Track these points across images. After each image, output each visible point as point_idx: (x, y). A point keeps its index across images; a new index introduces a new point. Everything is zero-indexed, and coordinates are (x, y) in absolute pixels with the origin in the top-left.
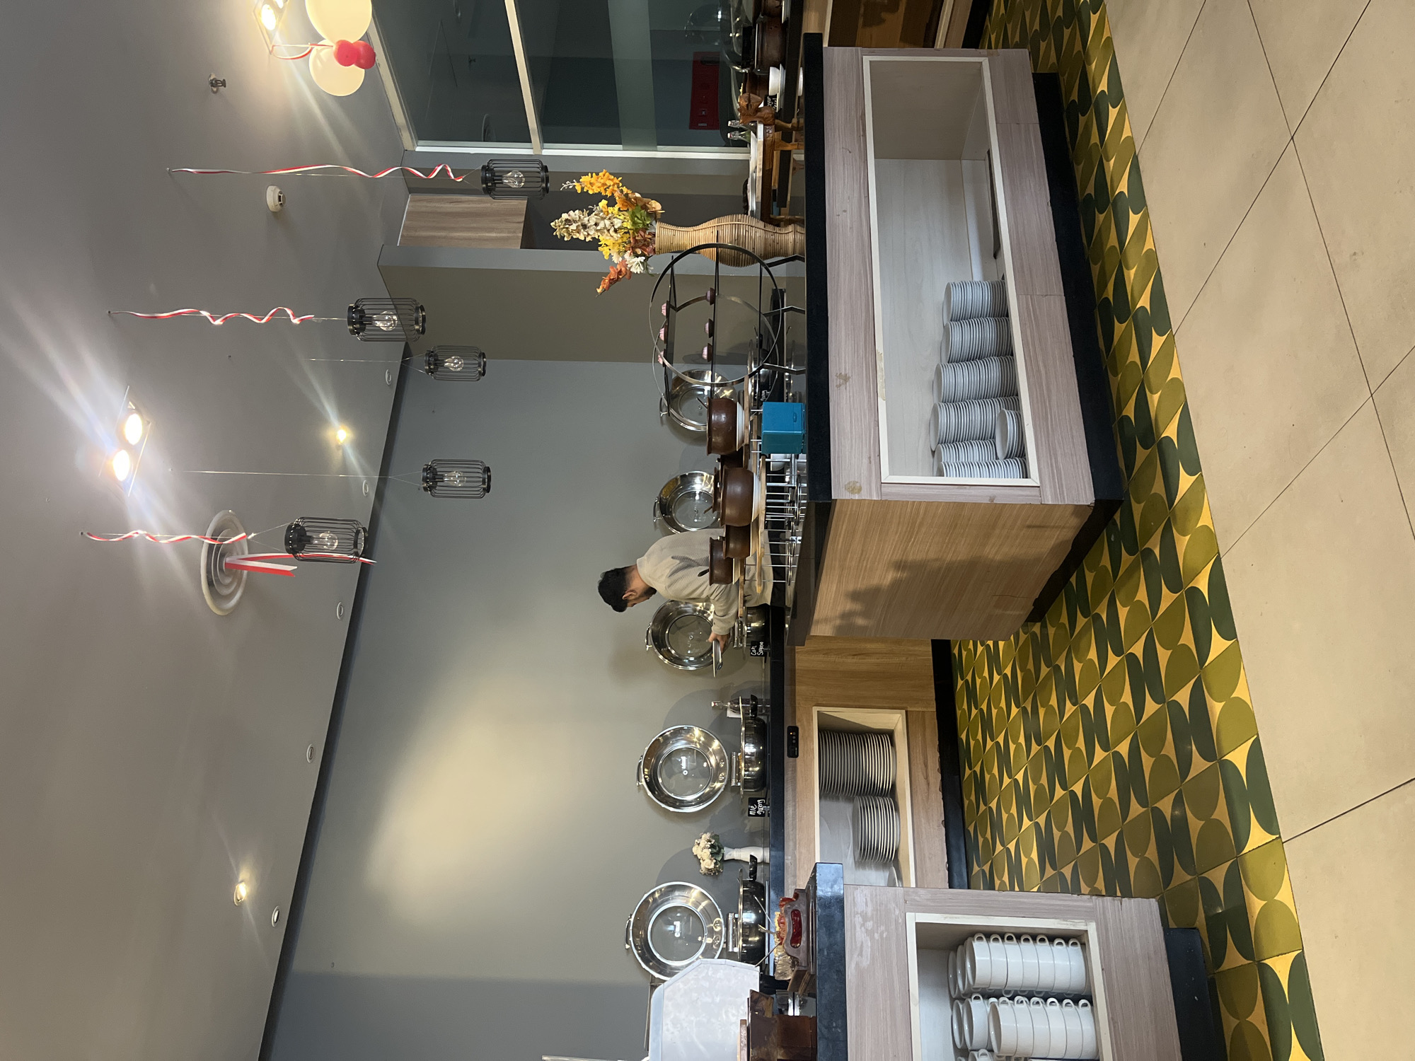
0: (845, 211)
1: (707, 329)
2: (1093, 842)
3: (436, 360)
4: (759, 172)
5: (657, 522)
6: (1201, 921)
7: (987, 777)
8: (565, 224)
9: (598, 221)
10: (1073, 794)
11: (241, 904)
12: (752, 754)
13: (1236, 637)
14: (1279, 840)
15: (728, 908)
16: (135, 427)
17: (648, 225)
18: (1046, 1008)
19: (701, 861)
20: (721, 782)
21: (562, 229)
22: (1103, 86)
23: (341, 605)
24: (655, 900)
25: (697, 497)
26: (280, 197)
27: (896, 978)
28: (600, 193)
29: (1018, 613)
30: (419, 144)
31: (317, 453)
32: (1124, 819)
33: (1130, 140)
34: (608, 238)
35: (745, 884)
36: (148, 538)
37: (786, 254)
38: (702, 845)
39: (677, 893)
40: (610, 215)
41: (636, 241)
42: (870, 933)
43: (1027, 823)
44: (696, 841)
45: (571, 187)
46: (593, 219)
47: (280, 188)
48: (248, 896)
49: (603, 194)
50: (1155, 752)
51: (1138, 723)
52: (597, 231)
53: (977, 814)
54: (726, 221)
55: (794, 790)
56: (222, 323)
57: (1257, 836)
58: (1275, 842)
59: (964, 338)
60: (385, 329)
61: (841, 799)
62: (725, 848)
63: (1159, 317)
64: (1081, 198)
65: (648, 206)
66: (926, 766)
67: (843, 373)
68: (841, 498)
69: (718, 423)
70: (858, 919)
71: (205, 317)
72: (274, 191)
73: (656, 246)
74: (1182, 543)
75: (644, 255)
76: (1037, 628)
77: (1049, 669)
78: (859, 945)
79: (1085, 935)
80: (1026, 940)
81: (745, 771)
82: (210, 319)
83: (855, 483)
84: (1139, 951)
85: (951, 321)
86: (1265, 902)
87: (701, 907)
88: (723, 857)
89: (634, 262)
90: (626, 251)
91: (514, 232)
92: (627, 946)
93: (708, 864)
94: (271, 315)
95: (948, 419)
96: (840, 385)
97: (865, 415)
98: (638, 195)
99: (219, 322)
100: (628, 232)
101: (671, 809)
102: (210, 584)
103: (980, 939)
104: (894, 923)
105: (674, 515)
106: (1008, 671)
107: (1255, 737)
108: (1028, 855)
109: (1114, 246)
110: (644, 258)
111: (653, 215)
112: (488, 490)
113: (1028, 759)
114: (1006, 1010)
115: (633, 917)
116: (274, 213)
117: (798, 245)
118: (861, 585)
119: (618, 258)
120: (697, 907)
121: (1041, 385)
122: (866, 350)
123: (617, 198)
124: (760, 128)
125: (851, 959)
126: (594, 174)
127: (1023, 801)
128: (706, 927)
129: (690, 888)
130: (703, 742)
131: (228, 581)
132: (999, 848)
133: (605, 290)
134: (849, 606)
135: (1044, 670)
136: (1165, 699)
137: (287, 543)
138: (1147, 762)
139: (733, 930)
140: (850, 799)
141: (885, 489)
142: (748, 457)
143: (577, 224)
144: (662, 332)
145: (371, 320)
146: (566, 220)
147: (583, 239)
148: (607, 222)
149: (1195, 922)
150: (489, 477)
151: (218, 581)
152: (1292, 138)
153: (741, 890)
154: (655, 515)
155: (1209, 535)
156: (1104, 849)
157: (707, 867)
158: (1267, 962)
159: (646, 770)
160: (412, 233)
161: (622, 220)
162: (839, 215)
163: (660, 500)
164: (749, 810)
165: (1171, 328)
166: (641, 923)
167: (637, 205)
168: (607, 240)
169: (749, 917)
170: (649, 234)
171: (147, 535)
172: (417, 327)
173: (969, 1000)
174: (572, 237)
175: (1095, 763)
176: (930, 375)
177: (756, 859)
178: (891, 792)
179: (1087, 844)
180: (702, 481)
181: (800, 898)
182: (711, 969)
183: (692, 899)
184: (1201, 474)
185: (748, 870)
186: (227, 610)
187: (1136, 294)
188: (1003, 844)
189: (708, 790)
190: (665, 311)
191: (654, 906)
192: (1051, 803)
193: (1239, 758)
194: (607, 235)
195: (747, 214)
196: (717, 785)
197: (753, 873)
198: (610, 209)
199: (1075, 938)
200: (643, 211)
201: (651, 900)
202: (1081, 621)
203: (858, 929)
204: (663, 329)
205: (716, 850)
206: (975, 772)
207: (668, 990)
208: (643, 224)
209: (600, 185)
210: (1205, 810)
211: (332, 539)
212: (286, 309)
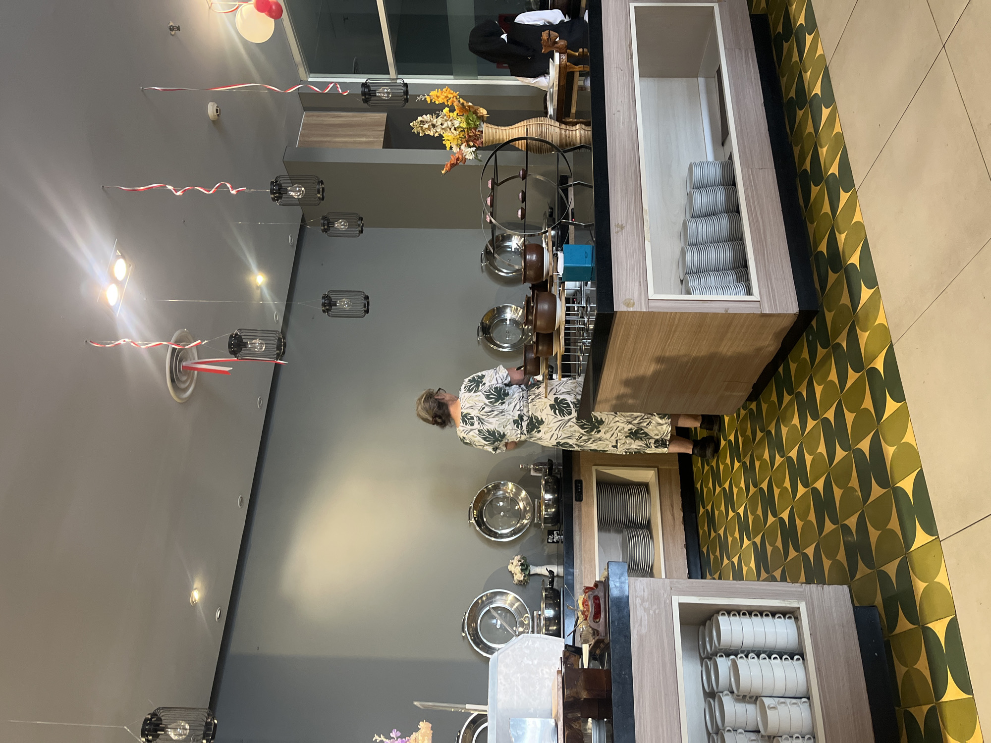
0: (619, 111)
1: (521, 197)
2: (797, 552)
3: (328, 223)
4: (556, 87)
5: (480, 340)
6: (879, 600)
7: (716, 513)
8: (420, 124)
9: (443, 122)
10: (782, 520)
11: (195, 605)
12: (550, 500)
13: (905, 400)
14: (938, 539)
15: (534, 606)
16: (121, 268)
17: (477, 125)
18: (770, 661)
19: (514, 575)
20: (527, 520)
21: (418, 127)
22: (801, 21)
23: (260, 398)
24: (483, 602)
25: (508, 322)
26: (217, 110)
27: (666, 641)
28: (444, 103)
29: (741, 394)
30: (310, 76)
31: (244, 291)
32: (821, 533)
33: (822, 56)
34: (450, 134)
35: (546, 590)
36: (132, 344)
37: (575, 144)
38: (515, 564)
39: (498, 597)
40: (451, 118)
41: (470, 136)
42: (647, 610)
43: (746, 542)
44: (511, 561)
45: (423, 99)
46: (440, 120)
47: (217, 104)
48: (200, 599)
49: (446, 103)
50: (843, 485)
51: (830, 466)
52: (443, 129)
53: (709, 539)
54: (533, 121)
55: (580, 524)
56: (181, 194)
57: (921, 538)
58: (935, 541)
59: (702, 200)
60: (296, 197)
61: (612, 531)
62: (531, 566)
63: (846, 179)
64: (785, 100)
65: (478, 112)
66: (672, 506)
67: (620, 224)
68: (620, 310)
69: (531, 261)
70: (638, 601)
71: (170, 190)
72: (213, 106)
73: (483, 140)
74: (863, 337)
75: (475, 147)
76: (753, 406)
77: (763, 434)
78: (639, 618)
79: (798, 611)
80: (756, 615)
81: (545, 512)
82: (173, 191)
83: (630, 299)
84: (836, 622)
85: (693, 189)
86: (927, 584)
87: (515, 607)
88: (529, 572)
89: (468, 151)
90: (462, 144)
91: (378, 138)
92: (464, 635)
93: (519, 576)
94: (217, 188)
95: (692, 257)
96: (618, 232)
97: (636, 253)
98: (470, 104)
99: (179, 193)
100: (464, 131)
101: (493, 539)
102: (173, 380)
103: (723, 614)
104: (663, 603)
105: (492, 335)
106: (732, 438)
107: (920, 469)
108: (747, 565)
109: (811, 132)
110: (475, 148)
111: (481, 118)
112: (367, 311)
113: (747, 498)
114: (742, 663)
115: (467, 614)
116: (214, 122)
117: (583, 138)
118: (632, 374)
119: (457, 149)
120: (512, 607)
121: (759, 232)
122: (636, 207)
123: (456, 107)
124: (557, 55)
125: (634, 627)
126: (439, 90)
127: (744, 528)
128: (518, 620)
129: (508, 594)
130: (514, 492)
131: (184, 378)
132: (726, 561)
133: (448, 171)
134: (623, 390)
135: (759, 435)
136: (851, 447)
137: (230, 347)
138: (838, 492)
139: (537, 623)
140: (619, 531)
141: (651, 304)
142: (552, 285)
143: (429, 124)
144: (489, 200)
145: (286, 191)
146: (421, 121)
147: (432, 135)
148: (450, 123)
149: (874, 602)
150: (368, 303)
151: (178, 379)
152: (944, 46)
153: (544, 594)
154: (478, 335)
155: (884, 330)
156: (805, 556)
157: (518, 579)
158: (929, 625)
159: (475, 511)
160: (307, 139)
161: (460, 122)
162: (614, 114)
163: (482, 323)
164: (548, 539)
165: (854, 186)
166: (473, 617)
167: (470, 111)
168: (448, 136)
169: (550, 613)
170: (479, 131)
171: (132, 342)
172: (319, 195)
173: (716, 658)
174: (425, 134)
175: (798, 496)
176: (679, 227)
177: (554, 573)
178: (647, 526)
179: (793, 554)
180: (511, 311)
181: (599, 587)
182: (530, 641)
183: (509, 602)
184: (878, 288)
185: (547, 581)
186: (185, 399)
187: (828, 166)
188: (728, 559)
189: (519, 525)
190: (491, 185)
191: (482, 606)
192: (765, 527)
193: (907, 484)
194: (449, 132)
195: (547, 117)
196: (525, 522)
197: (552, 583)
198: (451, 114)
199: (791, 614)
200: (474, 115)
201: (480, 602)
202: (787, 398)
203: (638, 607)
204: (489, 198)
205: (525, 567)
206: (707, 510)
207: (501, 656)
208: (475, 124)
209: (444, 97)
210: (882, 523)
211: (261, 343)
212: (226, 183)
